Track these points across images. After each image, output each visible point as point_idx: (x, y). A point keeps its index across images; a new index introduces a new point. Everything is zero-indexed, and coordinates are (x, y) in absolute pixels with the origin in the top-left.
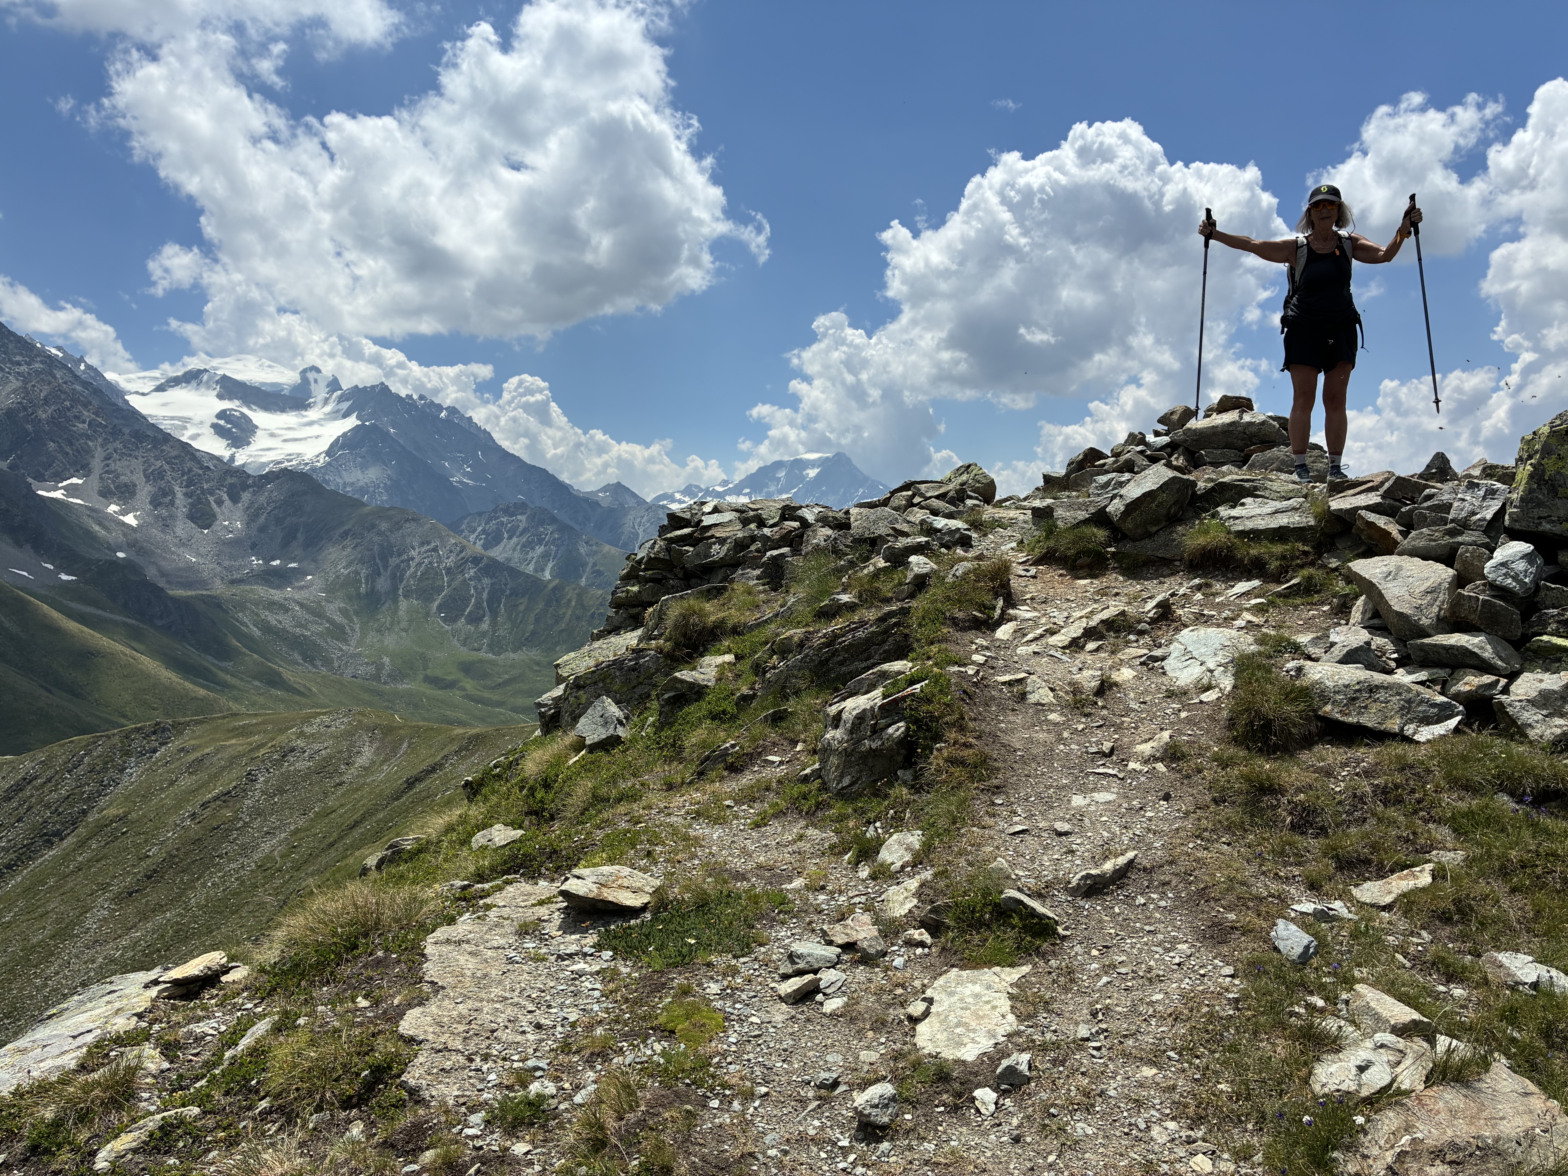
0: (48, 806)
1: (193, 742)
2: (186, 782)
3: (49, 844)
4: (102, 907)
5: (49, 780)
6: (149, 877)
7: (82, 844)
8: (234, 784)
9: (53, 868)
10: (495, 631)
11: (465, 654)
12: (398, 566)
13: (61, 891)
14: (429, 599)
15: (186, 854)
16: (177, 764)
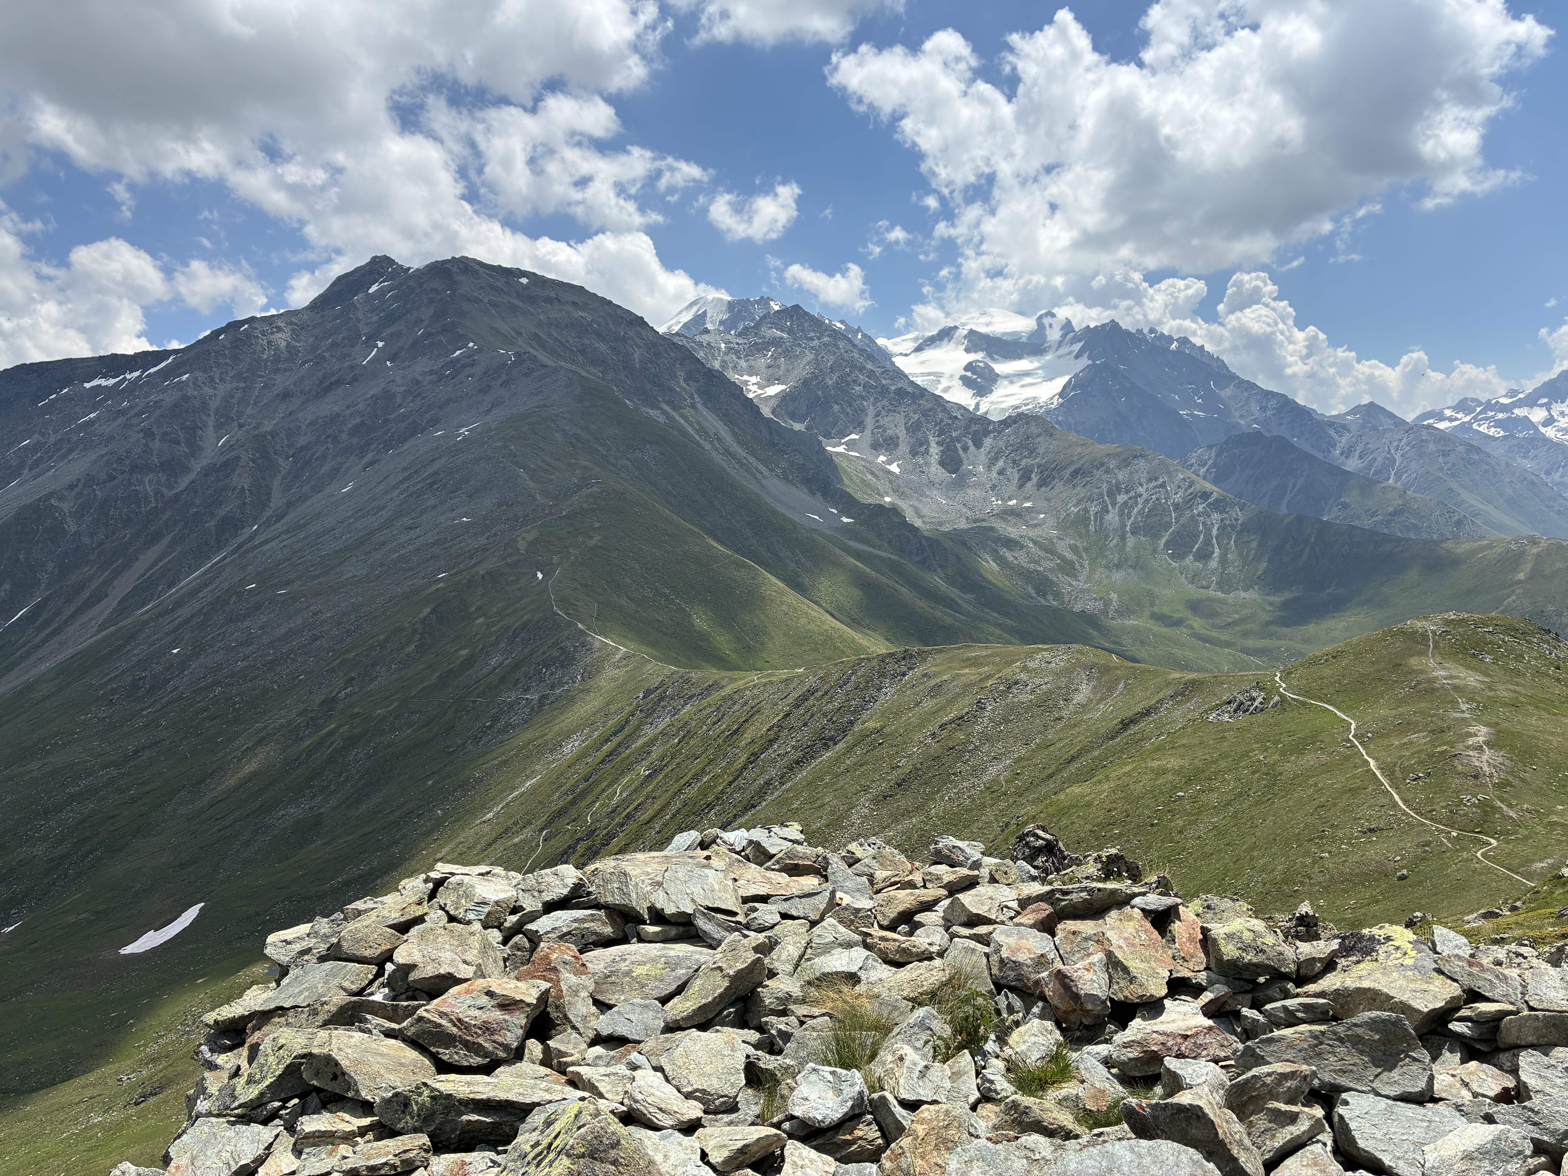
0: (825, 715)
1: (934, 669)
2: (928, 704)
3: (826, 747)
4: (863, 807)
5: (826, 693)
6: (899, 785)
7: (850, 750)
8: (966, 710)
9: (829, 767)
10: (1224, 569)
11: (1193, 592)
12: (1126, 503)
13: (834, 787)
14: (1157, 536)
15: (928, 768)
16: (922, 687)
